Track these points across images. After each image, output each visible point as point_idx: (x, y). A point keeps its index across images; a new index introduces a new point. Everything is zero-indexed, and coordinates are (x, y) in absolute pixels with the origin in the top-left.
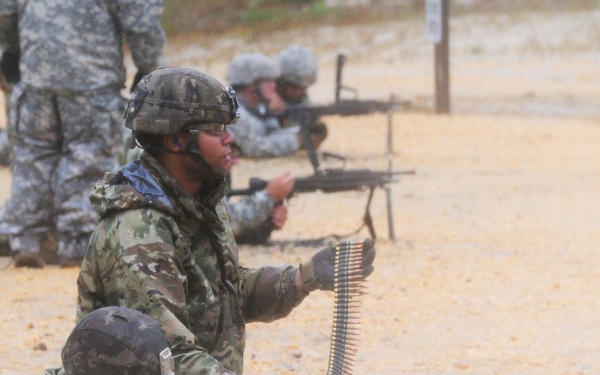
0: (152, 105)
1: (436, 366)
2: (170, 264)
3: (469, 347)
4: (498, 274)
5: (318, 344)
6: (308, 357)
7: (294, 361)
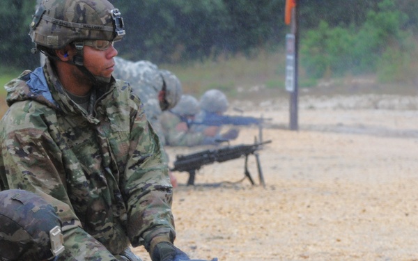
0: (47, 22)
1: (287, 256)
2: (40, 147)
3: (309, 245)
4: (327, 203)
5: (209, 241)
6: (201, 249)
7: (191, 251)
